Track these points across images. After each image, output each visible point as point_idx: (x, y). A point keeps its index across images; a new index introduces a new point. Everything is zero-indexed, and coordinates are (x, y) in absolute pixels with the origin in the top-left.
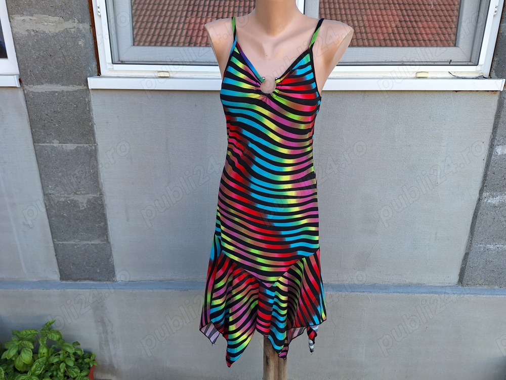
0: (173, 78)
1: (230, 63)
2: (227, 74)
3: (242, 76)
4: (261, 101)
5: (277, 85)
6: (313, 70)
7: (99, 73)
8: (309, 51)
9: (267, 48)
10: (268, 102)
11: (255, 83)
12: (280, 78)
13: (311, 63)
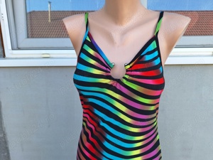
0: (52, 58)
1: (83, 51)
2: (80, 61)
3: (92, 62)
4: (111, 85)
5: (127, 71)
6: (159, 55)
7: (4, 56)
8: (155, 38)
9: (116, 36)
10: (119, 86)
11: (105, 68)
12: (129, 64)
13: (158, 49)
